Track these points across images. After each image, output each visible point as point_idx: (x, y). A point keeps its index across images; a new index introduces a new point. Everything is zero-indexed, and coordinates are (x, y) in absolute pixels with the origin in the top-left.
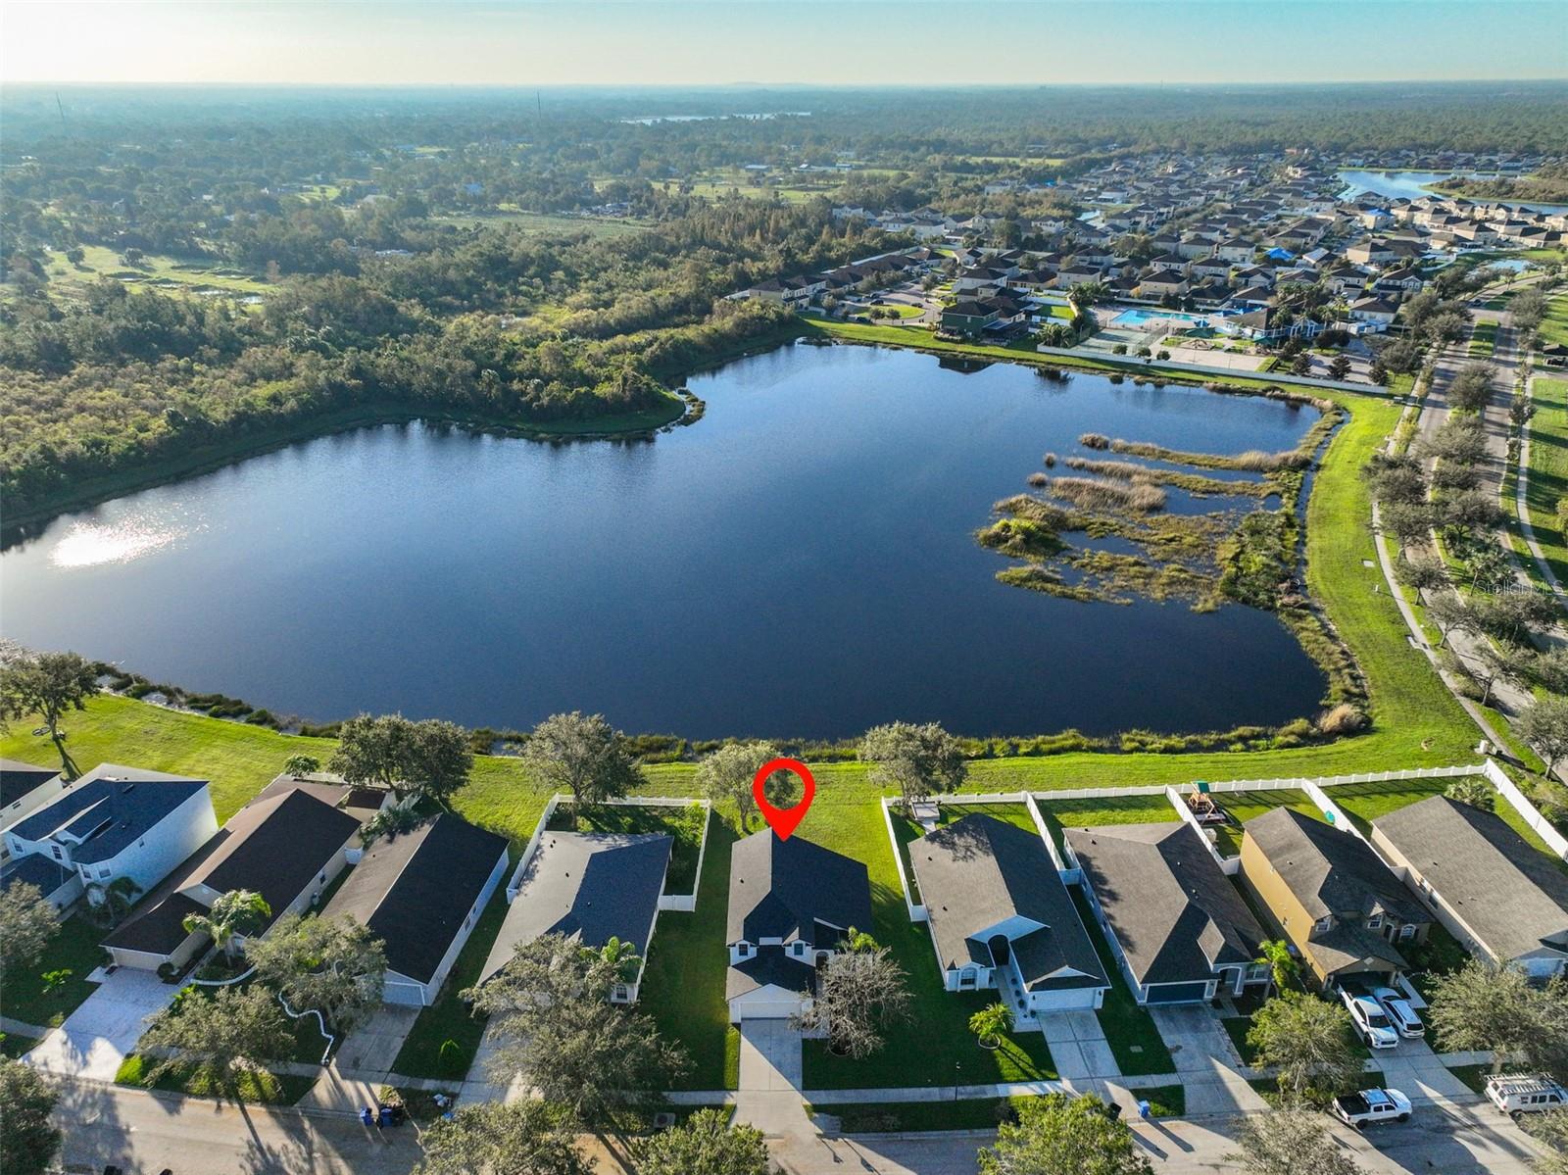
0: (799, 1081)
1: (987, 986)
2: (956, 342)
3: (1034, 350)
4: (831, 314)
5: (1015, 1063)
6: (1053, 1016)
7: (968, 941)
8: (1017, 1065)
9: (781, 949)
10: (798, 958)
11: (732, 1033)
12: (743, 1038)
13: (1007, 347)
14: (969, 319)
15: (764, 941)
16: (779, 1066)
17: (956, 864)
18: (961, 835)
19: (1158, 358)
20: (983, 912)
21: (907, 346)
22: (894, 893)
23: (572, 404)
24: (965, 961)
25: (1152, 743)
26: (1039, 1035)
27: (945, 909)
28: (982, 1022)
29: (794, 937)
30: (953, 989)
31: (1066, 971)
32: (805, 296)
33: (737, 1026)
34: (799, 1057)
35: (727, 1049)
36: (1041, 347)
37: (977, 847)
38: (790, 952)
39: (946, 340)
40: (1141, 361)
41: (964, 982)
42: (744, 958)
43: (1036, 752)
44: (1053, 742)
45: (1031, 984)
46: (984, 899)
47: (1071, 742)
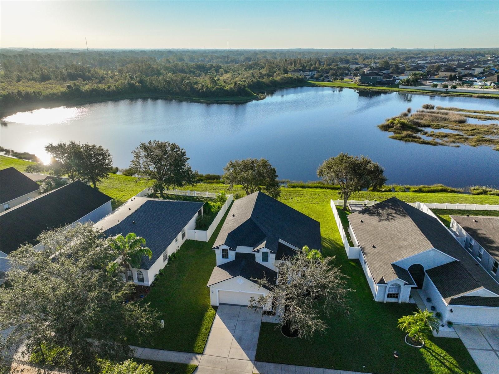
0: (254, 353)
1: (407, 301)
2: (366, 86)
3: (398, 87)
4: (317, 79)
5: (441, 362)
6: (468, 328)
7: (393, 265)
8: (443, 363)
9: (253, 256)
10: (264, 264)
11: (211, 312)
12: (217, 317)
13: (387, 87)
14: (371, 78)
15: (242, 249)
16: (240, 340)
17: (381, 223)
18: (383, 209)
19: (451, 88)
20: (404, 247)
21: (346, 87)
22: (337, 244)
23: (215, 91)
24: (392, 278)
25: (491, 191)
26: (458, 341)
27: (374, 247)
28: (409, 323)
29: (262, 247)
30: (381, 300)
31: (481, 292)
32: (309, 75)
33: (215, 308)
34: (257, 334)
35: (204, 322)
36: (400, 86)
37: (396, 213)
38: (259, 258)
39: (362, 85)
40: (444, 90)
41: (390, 296)
42: (226, 261)
43: (420, 191)
44: (429, 188)
45: (449, 299)
46: (404, 240)
47: (440, 188)
